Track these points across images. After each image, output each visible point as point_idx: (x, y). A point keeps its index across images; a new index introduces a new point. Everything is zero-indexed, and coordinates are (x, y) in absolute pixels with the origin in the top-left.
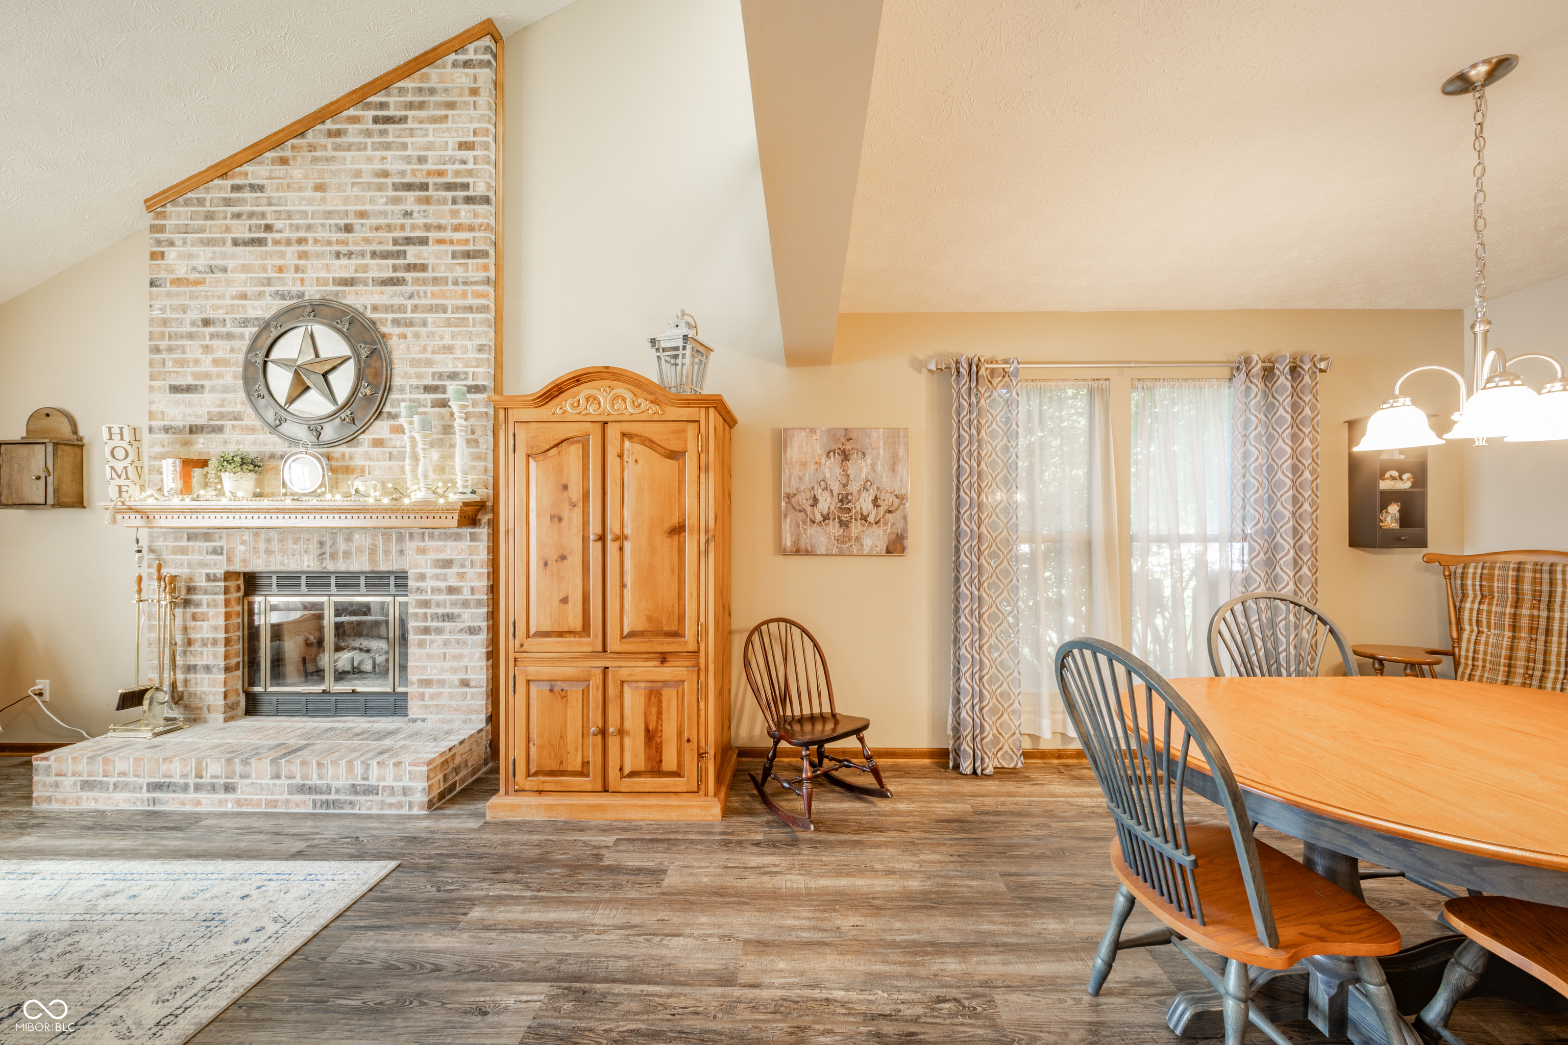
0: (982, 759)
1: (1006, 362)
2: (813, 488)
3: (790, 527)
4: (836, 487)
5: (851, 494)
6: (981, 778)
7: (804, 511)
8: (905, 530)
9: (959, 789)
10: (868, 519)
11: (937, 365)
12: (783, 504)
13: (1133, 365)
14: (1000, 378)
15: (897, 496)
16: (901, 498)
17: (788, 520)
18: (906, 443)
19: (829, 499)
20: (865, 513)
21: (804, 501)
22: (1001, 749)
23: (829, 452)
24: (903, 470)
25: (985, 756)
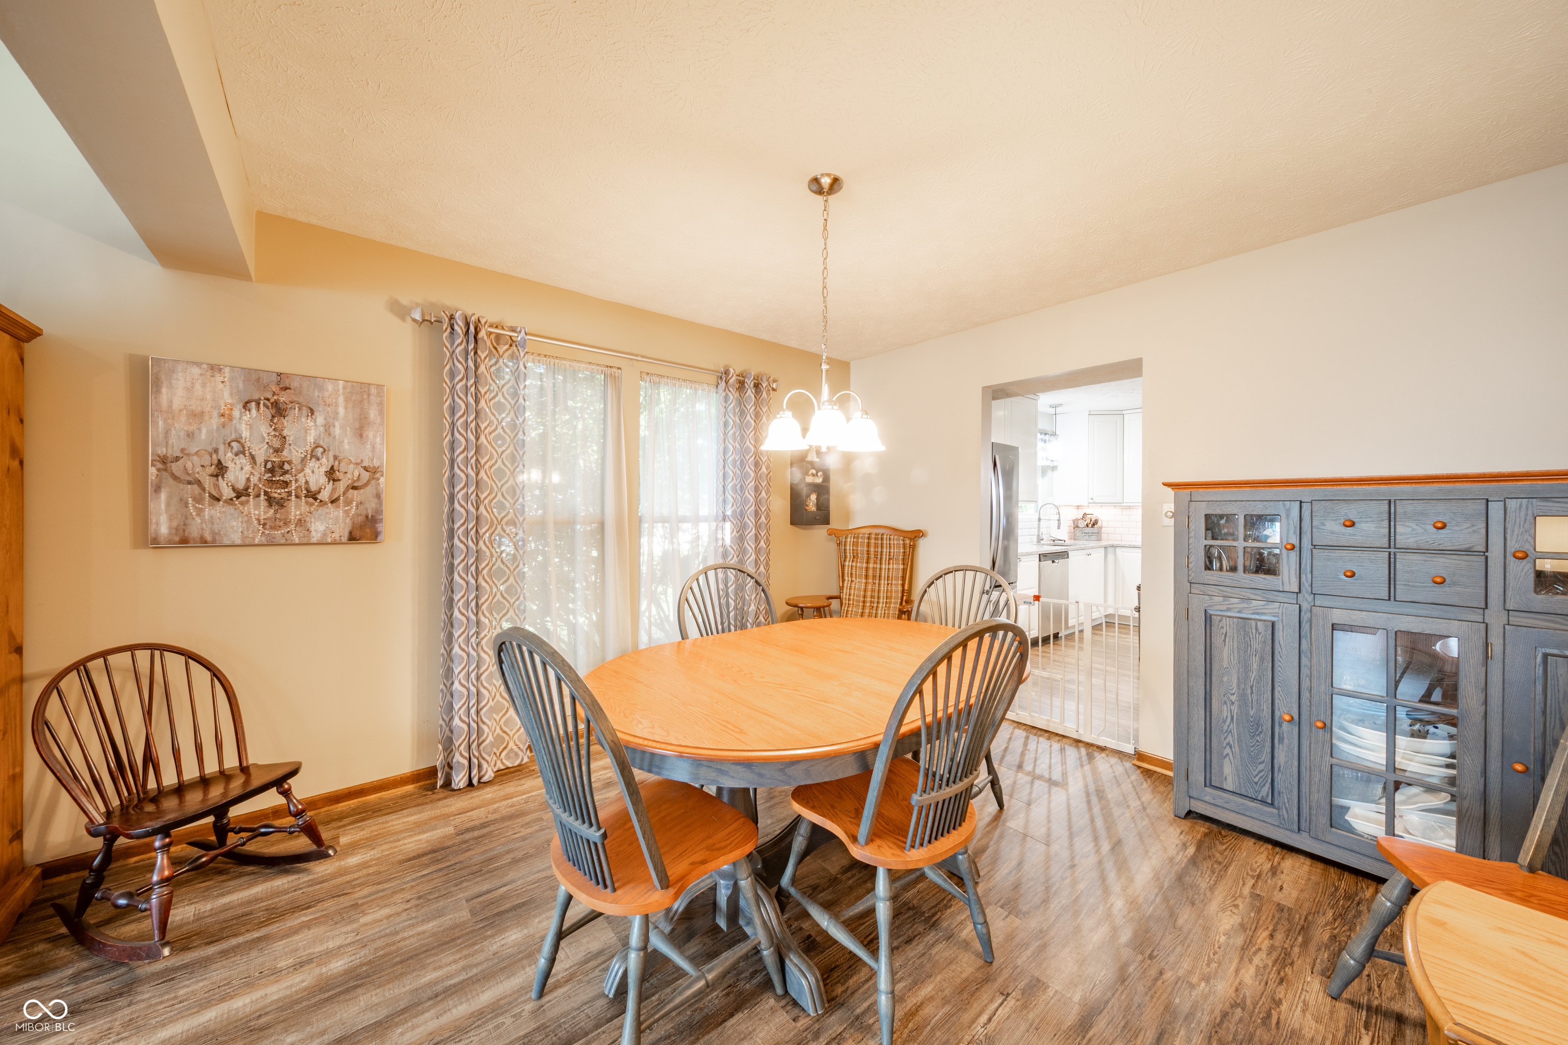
0: (480, 766)
1: (513, 330)
2: (216, 451)
3: (168, 505)
4: (261, 452)
5: (289, 462)
6: (478, 788)
7: (199, 483)
8: (379, 511)
9: (446, 810)
10: (319, 497)
11: (423, 315)
12: (152, 471)
13: (639, 359)
14: (507, 347)
15: (365, 469)
16: (373, 472)
17: (163, 496)
18: (381, 404)
19: (248, 468)
20: (313, 488)
21: (198, 469)
22: (505, 748)
23: (247, 403)
24: (375, 437)
25: (483, 762)
